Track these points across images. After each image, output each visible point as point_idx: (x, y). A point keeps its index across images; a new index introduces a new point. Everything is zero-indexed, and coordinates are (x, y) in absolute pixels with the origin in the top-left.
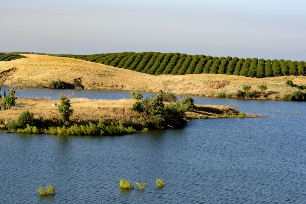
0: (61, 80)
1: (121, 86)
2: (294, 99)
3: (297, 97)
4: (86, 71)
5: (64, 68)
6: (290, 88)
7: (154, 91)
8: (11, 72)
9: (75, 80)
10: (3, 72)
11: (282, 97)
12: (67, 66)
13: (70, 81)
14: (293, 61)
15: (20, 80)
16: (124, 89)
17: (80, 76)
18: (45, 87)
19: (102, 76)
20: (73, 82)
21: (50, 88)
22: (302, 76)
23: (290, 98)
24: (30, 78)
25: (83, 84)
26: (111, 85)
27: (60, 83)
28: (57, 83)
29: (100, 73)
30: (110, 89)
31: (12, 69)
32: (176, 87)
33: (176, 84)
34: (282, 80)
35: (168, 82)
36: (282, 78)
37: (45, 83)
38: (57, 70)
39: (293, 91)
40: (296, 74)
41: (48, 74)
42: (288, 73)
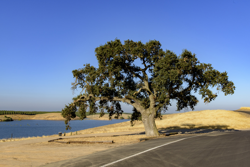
2: (6, 121)
3: (7, 120)
6: (5, 118)
11: (3, 120)
14: (8, 111)
22: (9, 115)
23: (5, 120)
34: (4, 116)
36: (4, 115)
39: (6, 119)
40: (8, 114)
42: (5, 114)
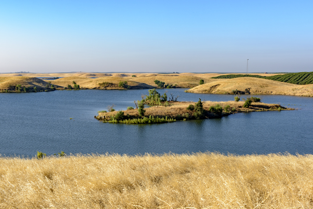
0: (238, 90)
1: (270, 92)
4: (254, 84)
5: (243, 84)
7: (287, 94)
8: (217, 86)
9: (246, 89)
10: (213, 87)
12: (245, 82)
13: (243, 90)
15: (219, 90)
16: (272, 93)
17: (250, 88)
18: (229, 94)
19: (262, 87)
20: (245, 91)
21: (232, 94)
24: (223, 89)
25: (250, 91)
26: (265, 91)
27: (236, 91)
28: (235, 91)
29: (262, 85)
30: (264, 93)
31: (218, 85)
32: (298, 92)
33: (299, 90)
35: (295, 89)
37: (230, 92)
38: (239, 85)
41: (233, 87)
